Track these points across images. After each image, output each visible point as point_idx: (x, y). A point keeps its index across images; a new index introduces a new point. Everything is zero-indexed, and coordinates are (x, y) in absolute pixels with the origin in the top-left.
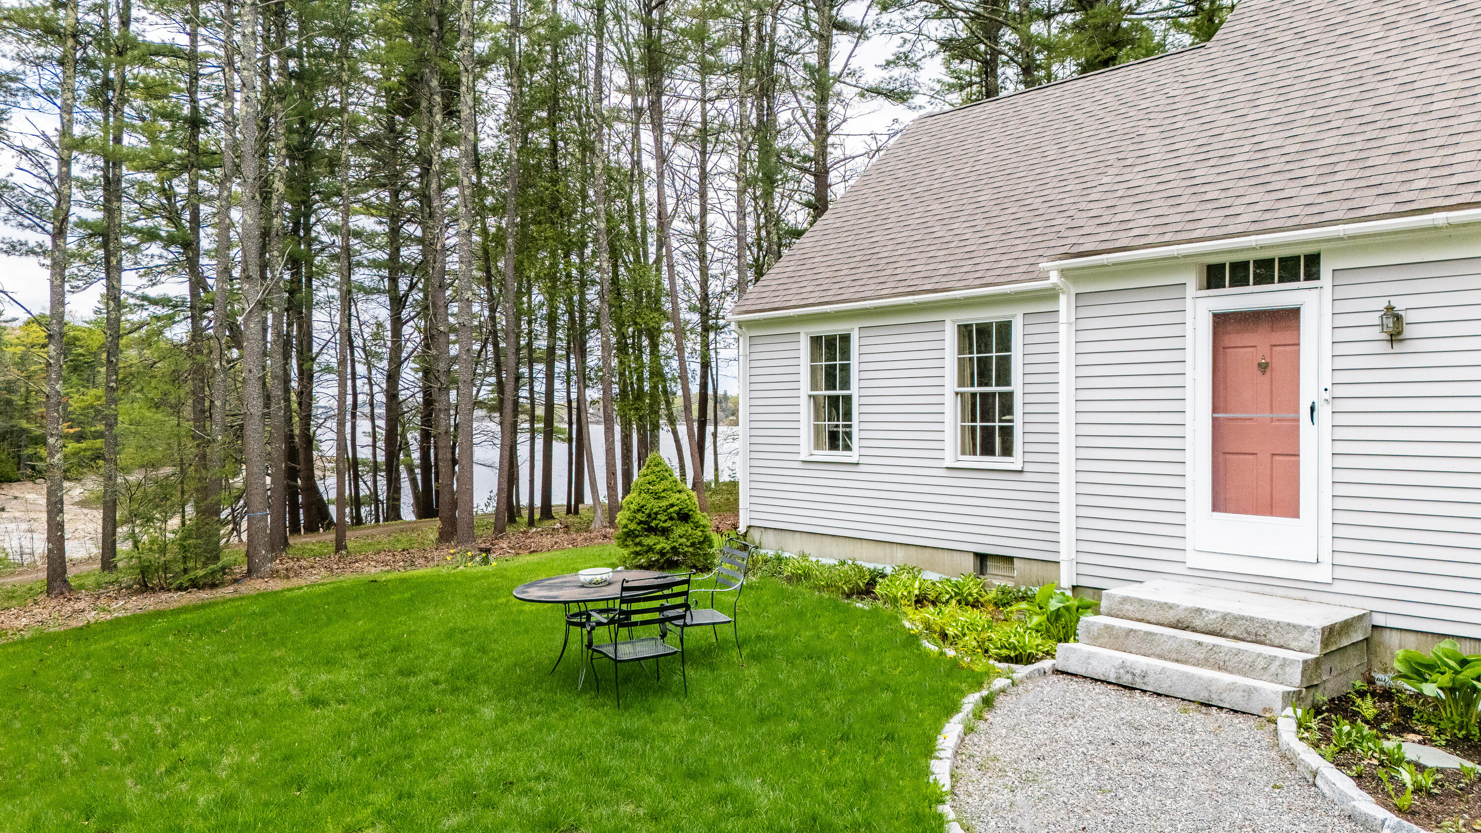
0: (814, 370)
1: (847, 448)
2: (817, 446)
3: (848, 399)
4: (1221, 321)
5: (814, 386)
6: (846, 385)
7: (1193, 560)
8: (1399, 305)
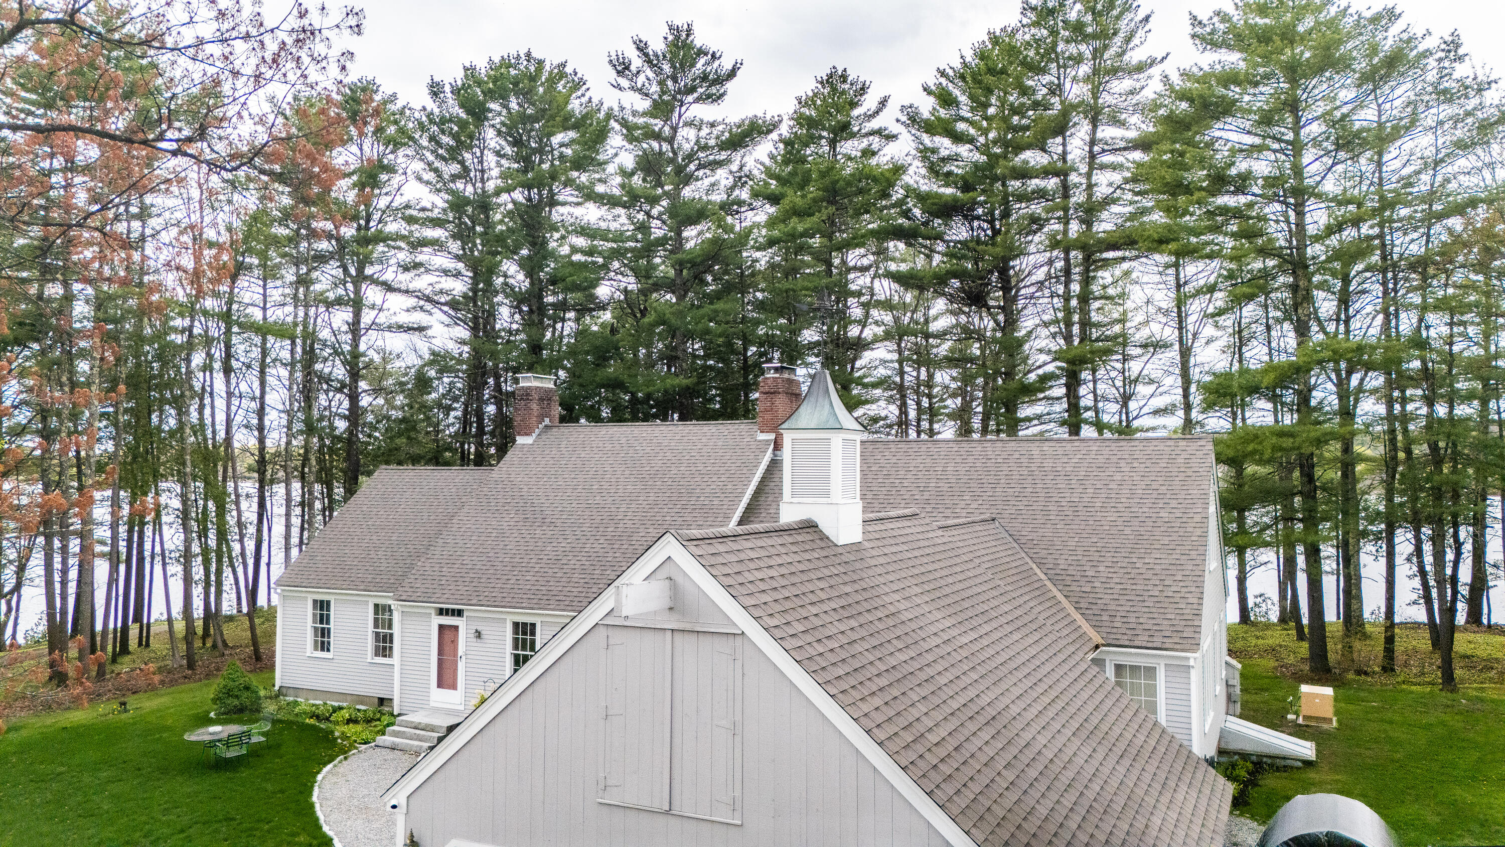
0: (314, 615)
1: (328, 650)
2: (316, 649)
3: (329, 630)
4: (441, 627)
5: (314, 622)
6: (328, 623)
7: (432, 704)
8: (479, 629)
